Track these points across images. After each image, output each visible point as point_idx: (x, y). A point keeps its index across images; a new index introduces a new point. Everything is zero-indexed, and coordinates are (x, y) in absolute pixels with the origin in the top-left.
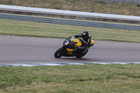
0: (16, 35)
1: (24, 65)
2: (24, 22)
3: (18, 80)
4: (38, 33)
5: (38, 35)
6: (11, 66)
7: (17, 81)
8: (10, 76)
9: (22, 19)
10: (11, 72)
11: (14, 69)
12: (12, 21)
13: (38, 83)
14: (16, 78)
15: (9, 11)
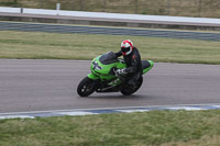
0: (172, 62)
1: (188, 109)
2: (184, 41)
3: (180, 132)
4: (207, 58)
5: (207, 60)
6: (167, 110)
7: (178, 133)
8: (168, 126)
9: (181, 36)
10: (169, 120)
11: (172, 115)
12: (165, 40)
13: (211, 136)
14: (177, 128)
15: (160, 25)
